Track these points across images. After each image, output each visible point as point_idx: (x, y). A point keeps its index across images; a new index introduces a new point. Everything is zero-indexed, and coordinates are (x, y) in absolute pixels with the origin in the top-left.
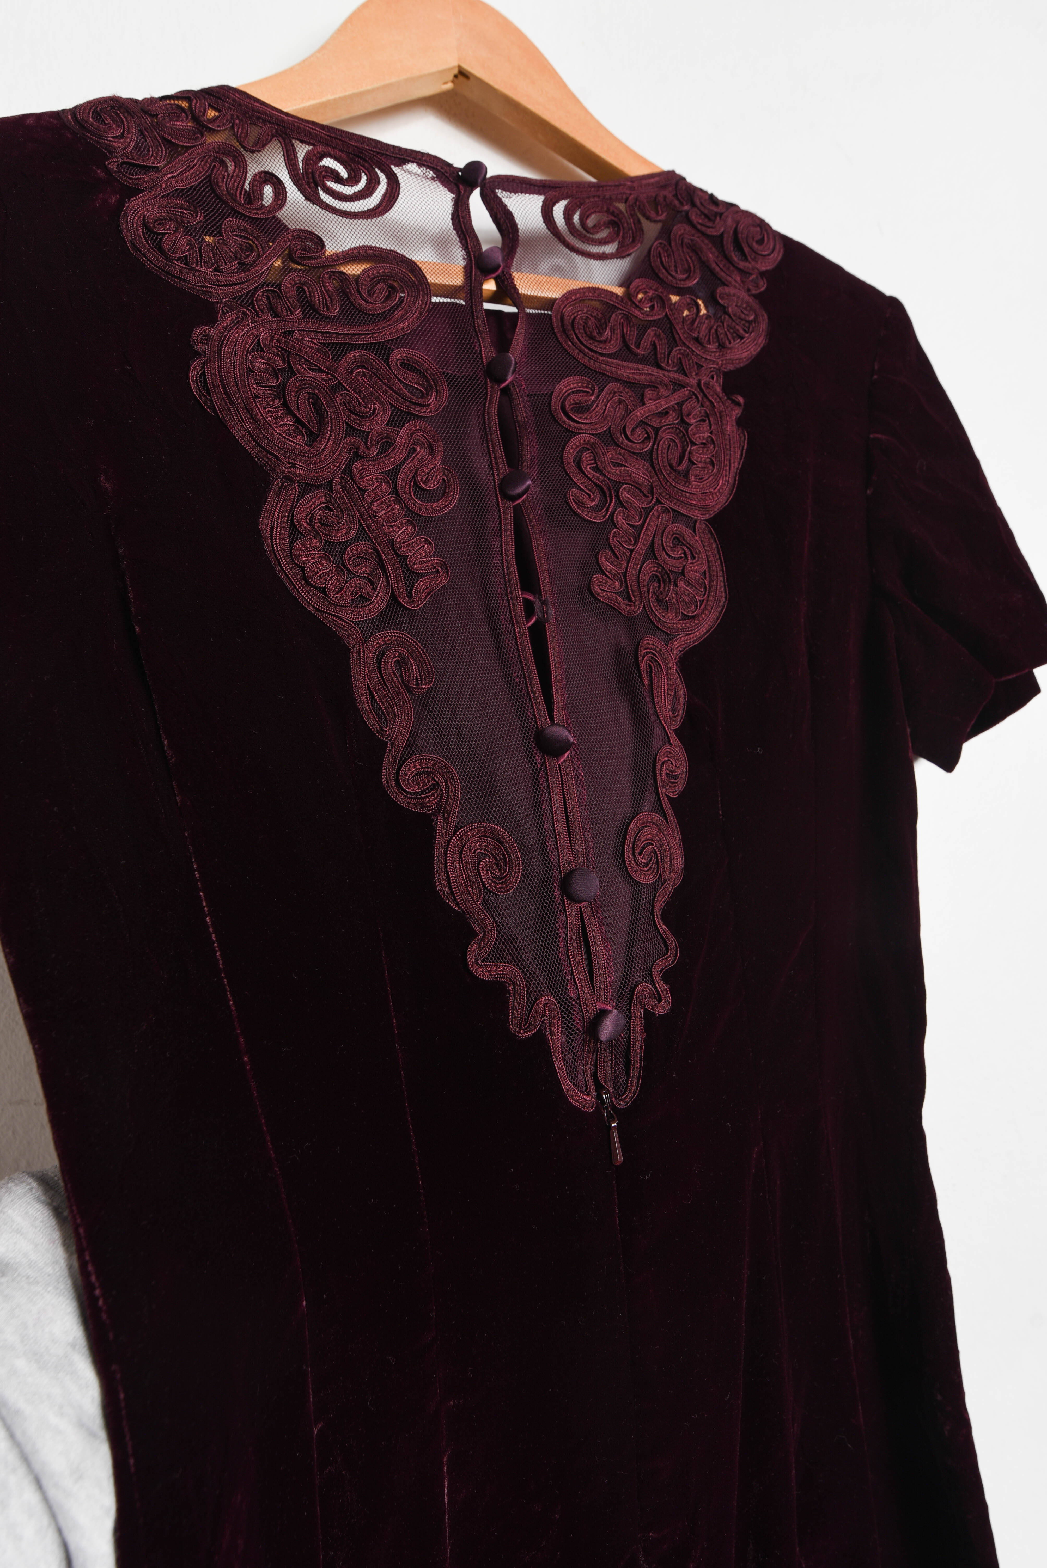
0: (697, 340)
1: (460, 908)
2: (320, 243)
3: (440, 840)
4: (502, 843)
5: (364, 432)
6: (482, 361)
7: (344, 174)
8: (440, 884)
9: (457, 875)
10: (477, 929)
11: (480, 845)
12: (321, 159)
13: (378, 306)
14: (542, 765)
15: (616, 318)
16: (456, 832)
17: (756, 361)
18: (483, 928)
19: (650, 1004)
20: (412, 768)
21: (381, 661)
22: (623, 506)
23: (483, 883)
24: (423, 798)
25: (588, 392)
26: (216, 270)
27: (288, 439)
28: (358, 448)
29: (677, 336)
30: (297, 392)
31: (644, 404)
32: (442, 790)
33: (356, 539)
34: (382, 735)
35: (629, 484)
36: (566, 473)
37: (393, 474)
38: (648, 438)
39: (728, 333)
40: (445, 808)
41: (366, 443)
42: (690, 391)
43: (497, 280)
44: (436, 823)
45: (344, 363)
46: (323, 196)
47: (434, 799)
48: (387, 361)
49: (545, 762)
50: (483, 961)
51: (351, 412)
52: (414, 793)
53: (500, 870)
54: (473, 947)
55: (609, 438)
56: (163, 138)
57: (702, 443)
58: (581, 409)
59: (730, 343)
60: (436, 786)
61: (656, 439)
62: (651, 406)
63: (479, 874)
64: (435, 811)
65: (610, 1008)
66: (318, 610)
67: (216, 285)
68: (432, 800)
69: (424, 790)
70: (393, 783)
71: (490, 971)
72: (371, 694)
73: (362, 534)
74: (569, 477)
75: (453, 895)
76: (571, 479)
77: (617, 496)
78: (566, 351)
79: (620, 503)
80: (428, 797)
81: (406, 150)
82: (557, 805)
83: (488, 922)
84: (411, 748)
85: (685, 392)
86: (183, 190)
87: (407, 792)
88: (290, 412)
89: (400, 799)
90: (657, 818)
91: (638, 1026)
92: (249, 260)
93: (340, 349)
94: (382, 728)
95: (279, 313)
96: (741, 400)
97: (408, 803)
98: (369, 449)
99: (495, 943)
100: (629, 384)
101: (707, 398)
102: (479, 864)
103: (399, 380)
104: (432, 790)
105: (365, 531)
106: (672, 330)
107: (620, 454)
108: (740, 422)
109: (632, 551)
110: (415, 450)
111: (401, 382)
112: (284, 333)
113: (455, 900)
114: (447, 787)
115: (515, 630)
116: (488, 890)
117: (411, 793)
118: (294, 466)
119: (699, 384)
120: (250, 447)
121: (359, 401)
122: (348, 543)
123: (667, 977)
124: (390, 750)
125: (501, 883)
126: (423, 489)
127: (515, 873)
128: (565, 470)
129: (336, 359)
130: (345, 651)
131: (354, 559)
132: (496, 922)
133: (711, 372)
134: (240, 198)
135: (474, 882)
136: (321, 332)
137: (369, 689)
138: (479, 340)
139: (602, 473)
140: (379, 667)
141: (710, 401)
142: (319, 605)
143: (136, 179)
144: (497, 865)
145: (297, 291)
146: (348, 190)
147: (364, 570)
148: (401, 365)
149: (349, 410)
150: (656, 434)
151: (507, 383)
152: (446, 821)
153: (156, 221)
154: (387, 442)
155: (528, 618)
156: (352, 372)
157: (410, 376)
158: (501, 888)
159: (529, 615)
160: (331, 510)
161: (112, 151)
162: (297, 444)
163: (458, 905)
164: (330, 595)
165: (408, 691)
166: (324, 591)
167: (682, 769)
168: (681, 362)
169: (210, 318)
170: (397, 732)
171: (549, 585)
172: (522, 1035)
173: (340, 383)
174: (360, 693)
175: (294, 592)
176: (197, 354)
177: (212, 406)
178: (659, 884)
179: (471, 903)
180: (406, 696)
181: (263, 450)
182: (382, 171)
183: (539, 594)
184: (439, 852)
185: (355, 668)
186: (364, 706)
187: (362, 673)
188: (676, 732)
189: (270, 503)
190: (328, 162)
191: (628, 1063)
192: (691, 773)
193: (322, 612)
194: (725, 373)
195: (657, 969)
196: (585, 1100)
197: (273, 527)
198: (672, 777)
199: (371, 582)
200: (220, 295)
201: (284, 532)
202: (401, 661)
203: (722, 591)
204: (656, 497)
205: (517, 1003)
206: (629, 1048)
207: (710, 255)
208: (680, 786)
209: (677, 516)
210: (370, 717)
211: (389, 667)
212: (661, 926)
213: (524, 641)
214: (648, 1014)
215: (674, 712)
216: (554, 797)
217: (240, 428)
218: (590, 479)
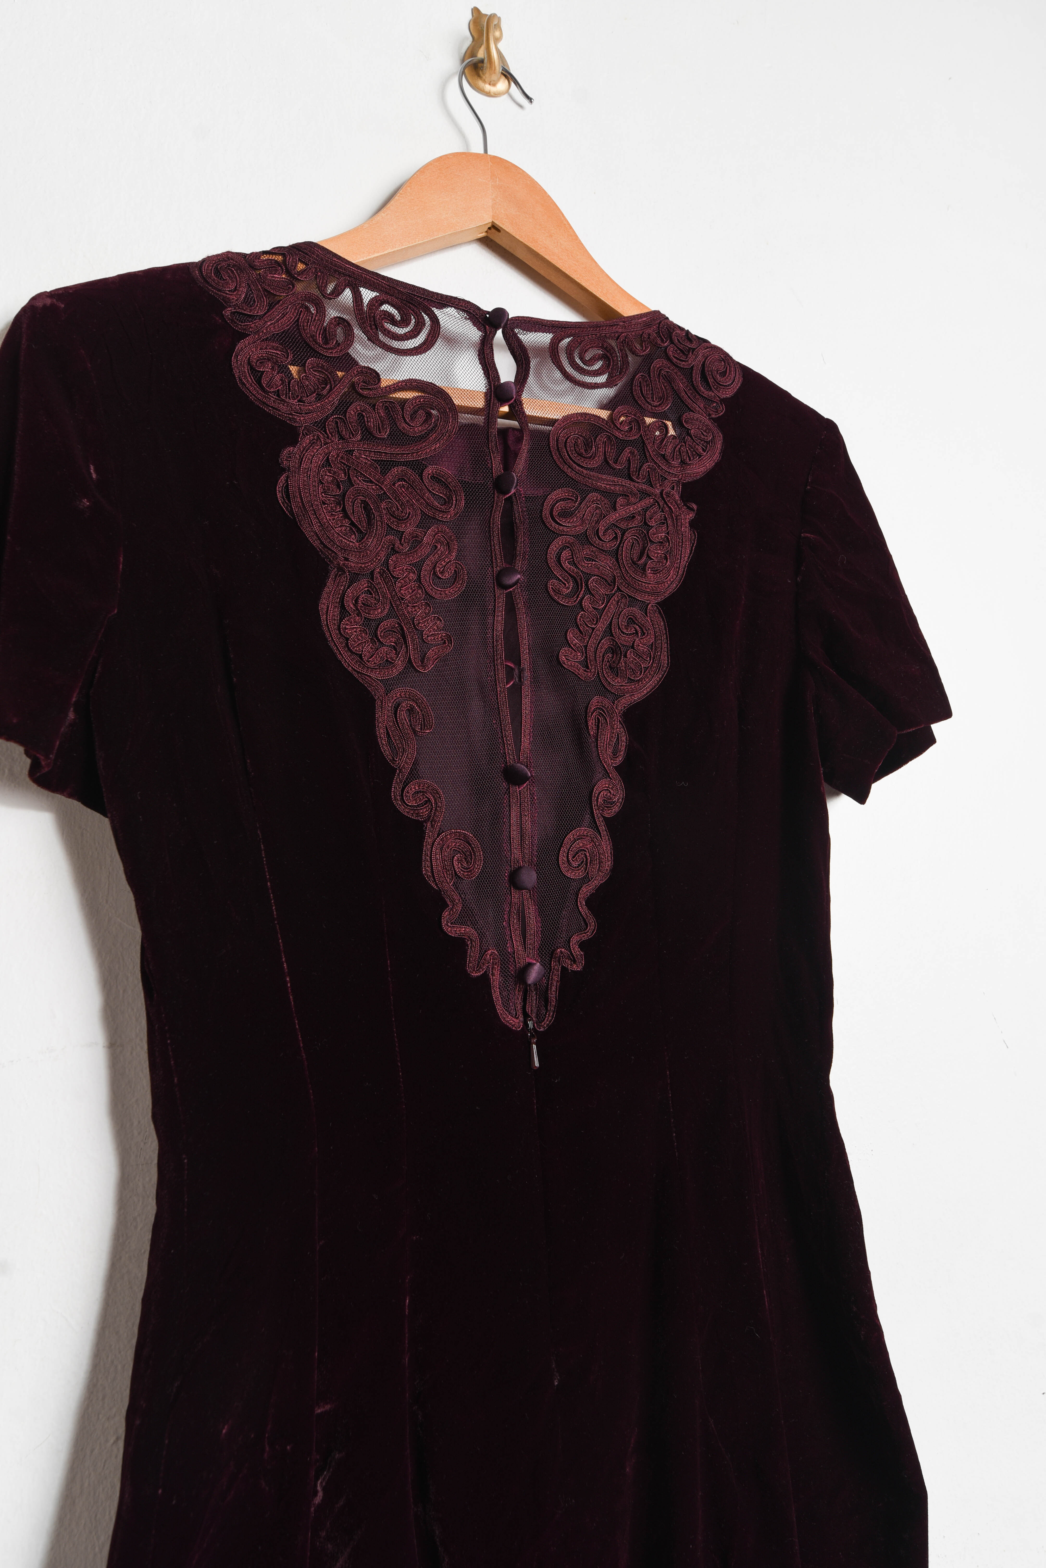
0: (663, 456)
1: (438, 887)
2: (376, 376)
3: (428, 840)
4: (470, 845)
5: (399, 532)
6: (492, 475)
7: (398, 317)
8: (426, 870)
9: (437, 865)
10: (449, 903)
11: (455, 845)
12: (382, 304)
13: (417, 428)
14: (507, 790)
15: (602, 438)
16: (440, 834)
17: (710, 475)
18: (453, 901)
19: (567, 963)
20: (412, 788)
21: (397, 710)
22: (590, 593)
23: (455, 871)
24: (419, 810)
25: (573, 500)
26: (299, 401)
27: (344, 538)
28: (394, 545)
29: (647, 454)
30: (353, 499)
31: (615, 510)
32: (432, 805)
33: (388, 616)
34: (394, 763)
35: (597, 576)
36: (549, 566)
37: (419, 566)
38: (616, 538)
39: (689, 451)
40: (433, 818)
41: (400, 540)
42: (654, 499)
43: (510, 407)
44: (426, 828)
45: (391, 476)
46: (382, 336)
47: (426, 811)
48: (421, 475)
49: (509, 788)
50: (452, 924)
51: (392, 515)
52: (413, 806)
53: (467, 863)
54: (446, 915)
55: (584, 539)
56: (265, 290)
57: (659, 542)
58: (566, 514)
59: (690, 460)
60: (429, 801)
61: (623, 538)
62: (622, 511)
63: (453, 865)
64: (426, 819)
66: (355, 671)
67: (299, 413)
69: (420, 804)
70: (398, 798)
71: (456, 931)
72: (388, 733)
73: (393, 614)
74: (551, 570)
75: (434, 877)
76: (552, 571)
77: (587, 585)
78: (558, 466)
79: (589, 591)
80: (422, 809)
81: (448, 296)
82: (514, 819)
83: (458, 898)
84: (415, 773)
85: (648, 501)
86: (278, 334)
87: (408, 805)
88: (346, 516)
89: (402, 808)
90: (592, 833)
91: (555, 976)
92: (325, 392)
93: (386, 466)
94: (394, 759)
95: (344, 435)
96: (695, 507)
97: (407, 812)
98: (402, 545)
99: (460, 913)
100: (605, 493)
101: (667, 505)
102: (453, 857)
103: (429, 490)
104: (425, 804)
105: (394, 610)
106: (644, 448)
107: (592, 551)
108: (692, 524)
109: (594, 629)
110: (436, 547)
111: (430, 492)
112: (347, 451)
113: (435, 881)
114: (436, 803)
115: (497, 689)
116: (459, 876)
117: (410, 806)
118: (346, 559)
119: (661, 493)
120: (316, 544)
121: (397, 507)
122: (381, 620)
123: (582, 946)
124: (398, 775)
125: (467, 872)
126: (440, 578)
127: (478, 865)
128: (548, 564)
129: (384, 473)
130: (373, 701)
131: (384, 632)
132: (462, 898)
133: (672, 483)
134: (319, 338)
135: (448, 870)
136: (374, 451)
137: (387, 730)
138: (491, 458)
139: (577, 567)
140: (395, 714)
141: (670, 508)
142: (356, 667)
143: (245, 325)
144: (466, 859)
145: (358, 416)
146: (401, 331)
147: (391, 641)
148: (431, 478)
149: (390, 514)
150: (623, 535)
151: (510, 494)
152: (432, 826)
153: (258, 360)
154: (416, 540)
155: (509, 681)
156: (394, 485)
157: (437, 486)
158: (467, 875)
159: (510, 678)
160: (371, 594)
161: (228, 301)
162: (350, 541)
163: (436, 884)
164: (365, 659)
165: (415, 732)
166: (360, 656)
167: (619, 796)
168: (649, 475)
169: (294, 442)
170: (404, 762)
171: (525, 657)
172: (474, 974)
173: (385, 493)
174: (381, 732)
175: (340, 657)
176: (283, 470)
177: (292, 514)
178: (586, 879)
179: (448, 885)
180: (412, 736)
181: (325, 546)
182: (427, 315)
183: (518, 663)
184: (426, 848)
185: (378, 714)
186: (383, 742)
187: (383, 718)
188: (617, 768)
189: (326, 589)
190: (386, 307)
191: (546, 1001)
192: (627, 799)
193: (358, 672)
194: (683, 485)
195: (575, 939)
196: (514, 1022)
197: (328, 607)
198: (609, 803)
199: (395, 650)
200: (302, 421)
201: (335, 612)
202: (411, 710)
203: (665, 660)
204: (618, 586)
205: (473, 953)
206: (547, 990)
207: (681, 385)
208: (616, 809)
209: (633, 601)
210: (386, 750)
211: (403, 714)
212: (584, 910)
213: (503, 698)
214: (564, 969)
215: (615, 754)
216: (513, 814)
217: (311, 530)
218: (566, 571)
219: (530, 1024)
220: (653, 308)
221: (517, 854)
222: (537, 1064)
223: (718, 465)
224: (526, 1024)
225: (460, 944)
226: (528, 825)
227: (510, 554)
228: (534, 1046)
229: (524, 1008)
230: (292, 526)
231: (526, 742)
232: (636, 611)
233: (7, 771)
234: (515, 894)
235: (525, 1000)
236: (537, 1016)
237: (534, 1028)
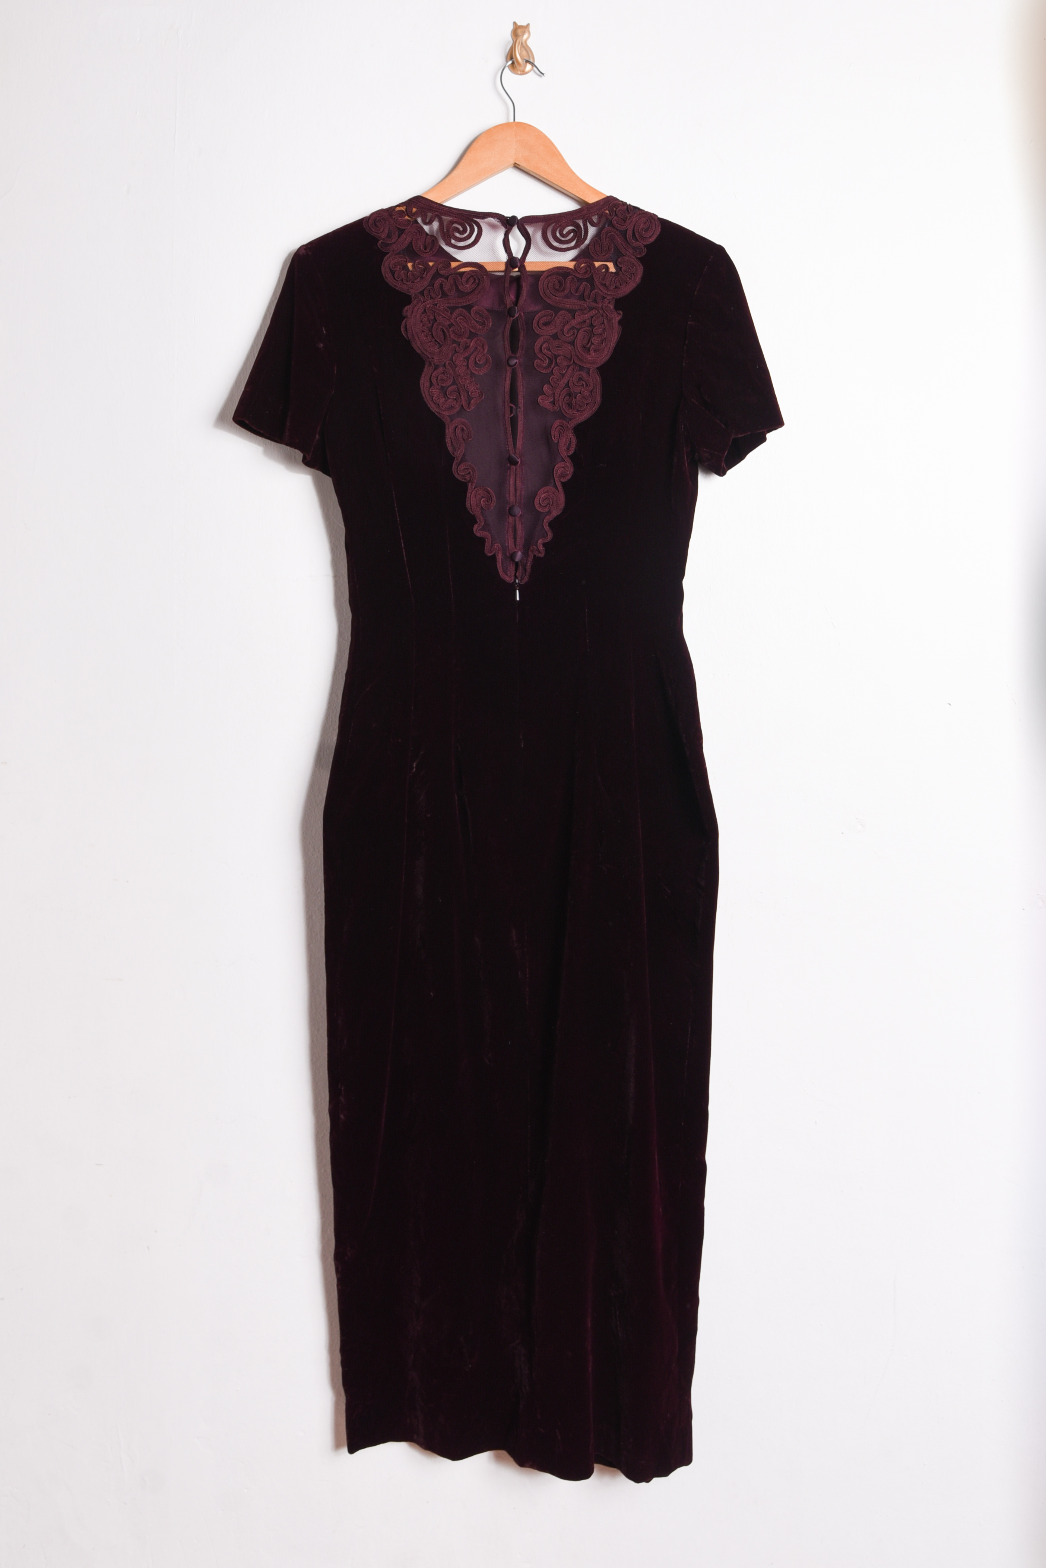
0: (605, 285)
1: (472, 513)
2: (453, 261)
3: (469, 491)
4: (489, 494)
5: (458, 342)
6: (506, 308)
7: (461, 229)
8: (468, 505)
9: (473, 503)
10: (478, 520)
11: (482, 494)
12: (453, 224)
13: (469, 286)
14: (508, 468)
15: (569, 278)
16: (475, 488)
17: (633, 292)
18: (480, 520)
19: (536, 553)
20: (462, 467)
21: (456, 429)
22: (558, 366)
23: (481, 506)
24: (464, 477)
25: (550, 316)
26: (412, 282)
27: (431, 348)
28: (455, 349)
29: (595, 284)
30: (436, 328)
31: (574, 318)
32: (471, 475)
33: (452, 385)
34: (453, 455)
35: (561, 356)
37: (468, 358)
38: (574, 334)
39: (621, 280)
40: (471, 481)
41: (459, 346)
42: (597, 310)
43: (518, 268)
44: (468, 486)
45: (455, 314)
46: (453, 241)
48: (469, 312)
49: (510, 467)
50: (478, 531)
51: (455, 334)
54: (476, 526)
55: (555, 337)
56: (397, 228)
57: (599, 334)
58: (545, 324)
59: (621, 285)
60: (470, 473)
61: (577, 334)
62: (579, 319)
63: (481, 503)
64: (468, 482)
65: (517, 551)
66: (436, 412)
67: (412, 289)
68: (468, 477)
69: (465, 474)
70: (456, 471)
71: (480, 534)
72: (451, 441)
73: (454, 383)
74: (536, 355)
77: (556, 361)
78: (542, 299)
79: (557, 364)
80: (466, 477)
81: (487, 213)
82: (512, 482)
83: (482, 518)
84: (463, 460)
85: (594, 312)
86: (402, 249)
87: (459, 475)
88: (433, 337)
89: (457, 476)
90: (554, 489)
91: (531, 559)
92: (424, 276)
93: (453, 309)
94: (453, 453)
95: (432, 297)
96: (621, 312)
97: (459, 478)
98: (460, 349)
99: (482, 525)
100: (569, 311)
102: (481, 500)
103: (473, 319)
104: (467, 474)
105: (455, 381)
106: (594, 280)
107: (559, 343)
108: (620, 322)
109: (558, 384)
110: (477, 348)
112: (434, 304)
113: (471, 510)
114: (473, 474)
115: (505, 418)
116: (483, 508)
117: (461, 475)
118: (433, 358)
119: (601, 306)
120: (419, 352)
121: (458, 330)
122: (448, 387)
123: (544, 545)
124: (455, 460)
125: (487, 506)
126: (478, 363)
127: (493, 504)
128: (534, 352)
129: (451, 313)
130: (444, 426)
131: (450, 393)
132: (485, 520)
133: (608, 300)
134: (421, 245)
135: (478, 506)
136: (447, 303)
137: (450, 439)
138: (506, 299)
139: (550, 352)
140: (455, 431)
141: (606, 314)
142: (437, 410)
143: (387, 248)
144: (487, 501)
145: (439, 285)
146: (462, 236)
147: (453, 396)
148: (475, 313)
150: (577, 332)
151: (515, 317)
152: (472, 485)
153: (393, 265)
154: (466, 346)
155: (511, 414)
156: (456, 319)
157: (477, 317)
158: (487, 508)
159: (511, 412)
160: (444, 374)
161: (379, 237)
162: (434, 349)
164: (441, 406)
165: (464, 439)
166: (439, 405)
167: (570, 470)
168: (596, 296)
169: (409, 302)
170: (458, 454)
171: (521, 401)
172: (489, 555)
173: (452, 323)
174: (448, 440)
175: (429, 406)
176: (404, 318)
177: (408, 338)
178: (549, 512)
179: (477, 512)
180: (463, 441)
181: (423, 353)
182: (476, 225)
183: (516, 404)
184: (468, 495)
185: (447, 431)
186: (449, 445)
187: (449, 432)
188: (570, 457)
189: (424, 373)
190: (456, 225)
191: (525, 570)
192: (574, 473)
193: (438, 412)
194: (616, 300)
195: (540, 541)
196: (509, 579)
197: (424, 382)
198: (563, 475)
199: (456, 400)
200: (412, 293)
201: (428, 384)
202: (463, 430)
203: (599, 399)
204: (574, 361)
205: (488, 545)
206: (526, 565)
207: (619, 240)
208: (569, 477)
209: (581, 368)
210: (450, 449)
211: (458, 431)
212: (547, 528)
213: (508, 422)
214: (535, 555)
215: (568, 449)
216: (511, 480)
217: (417, 345)
218: (544, 354)
219: (517, 581)
220: (609, 195)
221: (512, 499)
222: (518, 599)
223: (639, 287)
224: (515, 581)
225: (482, 541)
226: (519, 484)
227: (514, 348)
228: (517, 591)
229: (515, 574)
230: (408, 344)
231: (519, 443)
232: (584, 374)
233: (293, 457)
234: (511, 519)
235: (516, 570)
236: (521, 578)
237: (519, 583)
